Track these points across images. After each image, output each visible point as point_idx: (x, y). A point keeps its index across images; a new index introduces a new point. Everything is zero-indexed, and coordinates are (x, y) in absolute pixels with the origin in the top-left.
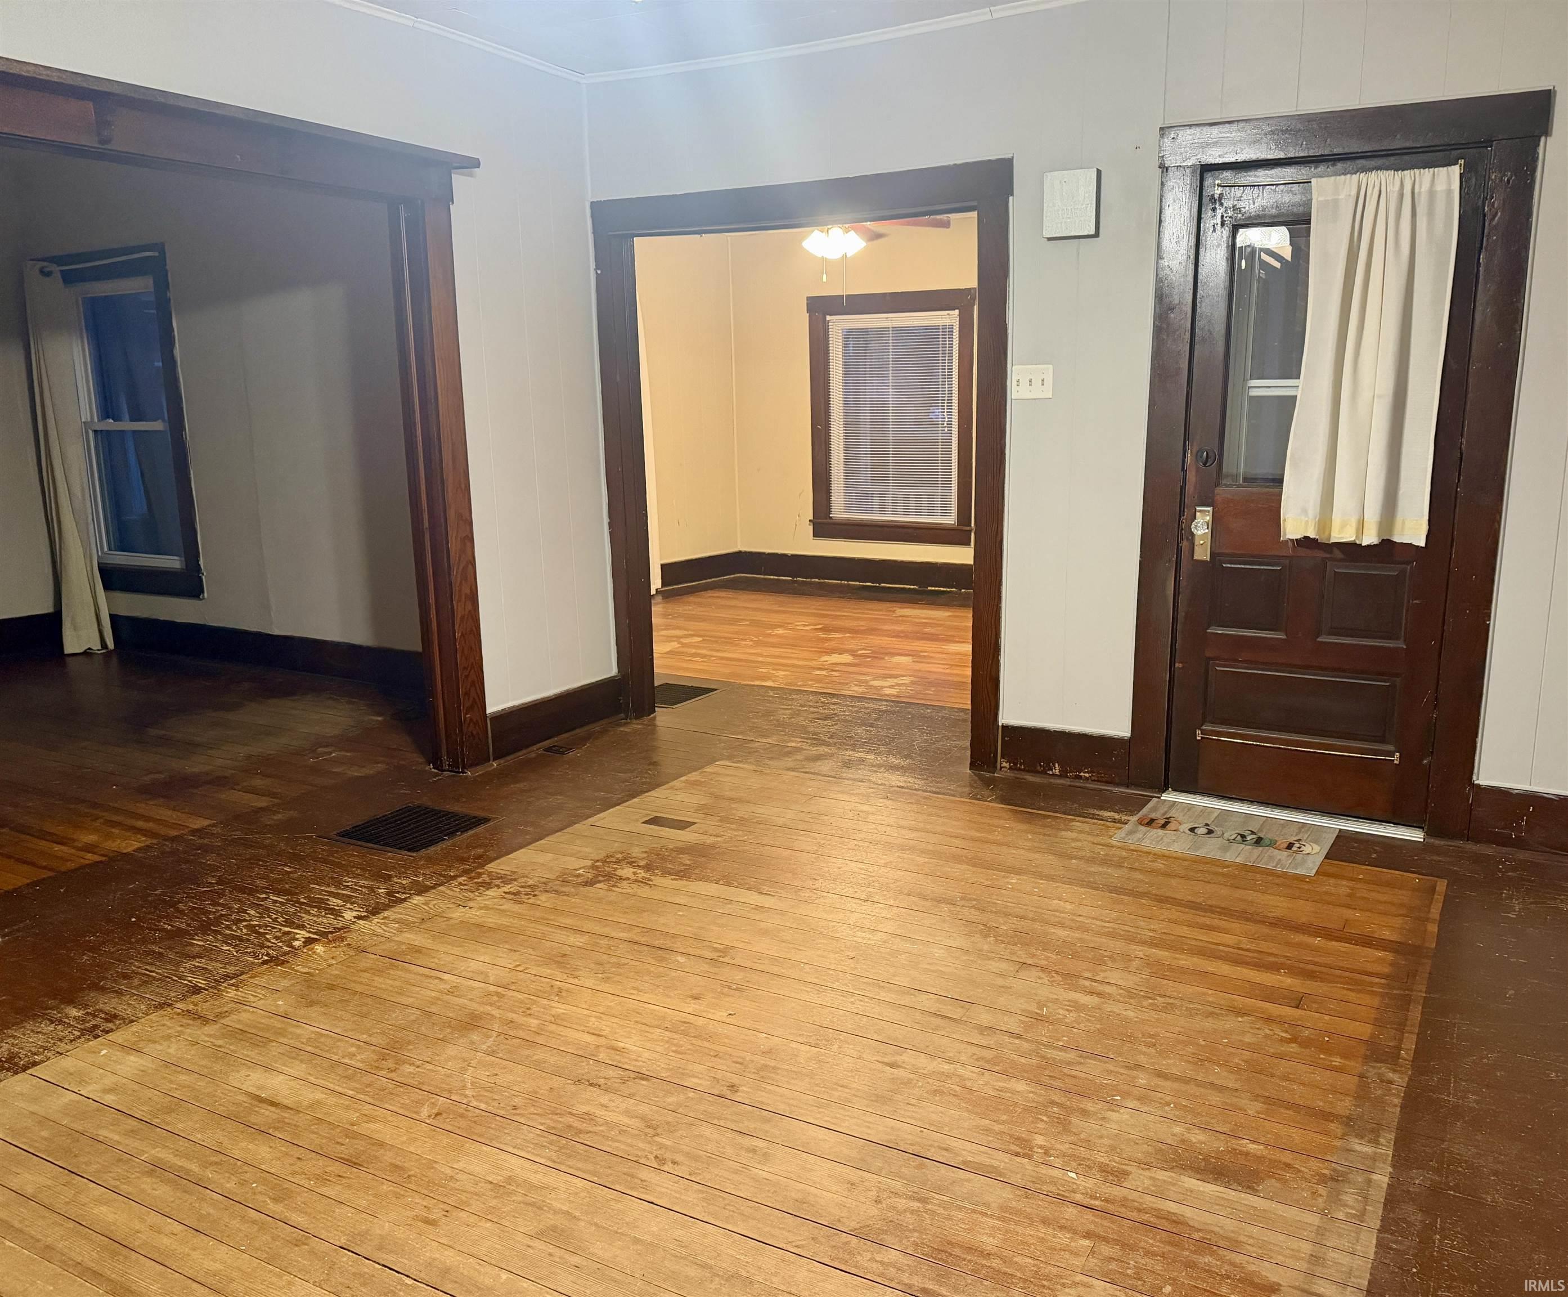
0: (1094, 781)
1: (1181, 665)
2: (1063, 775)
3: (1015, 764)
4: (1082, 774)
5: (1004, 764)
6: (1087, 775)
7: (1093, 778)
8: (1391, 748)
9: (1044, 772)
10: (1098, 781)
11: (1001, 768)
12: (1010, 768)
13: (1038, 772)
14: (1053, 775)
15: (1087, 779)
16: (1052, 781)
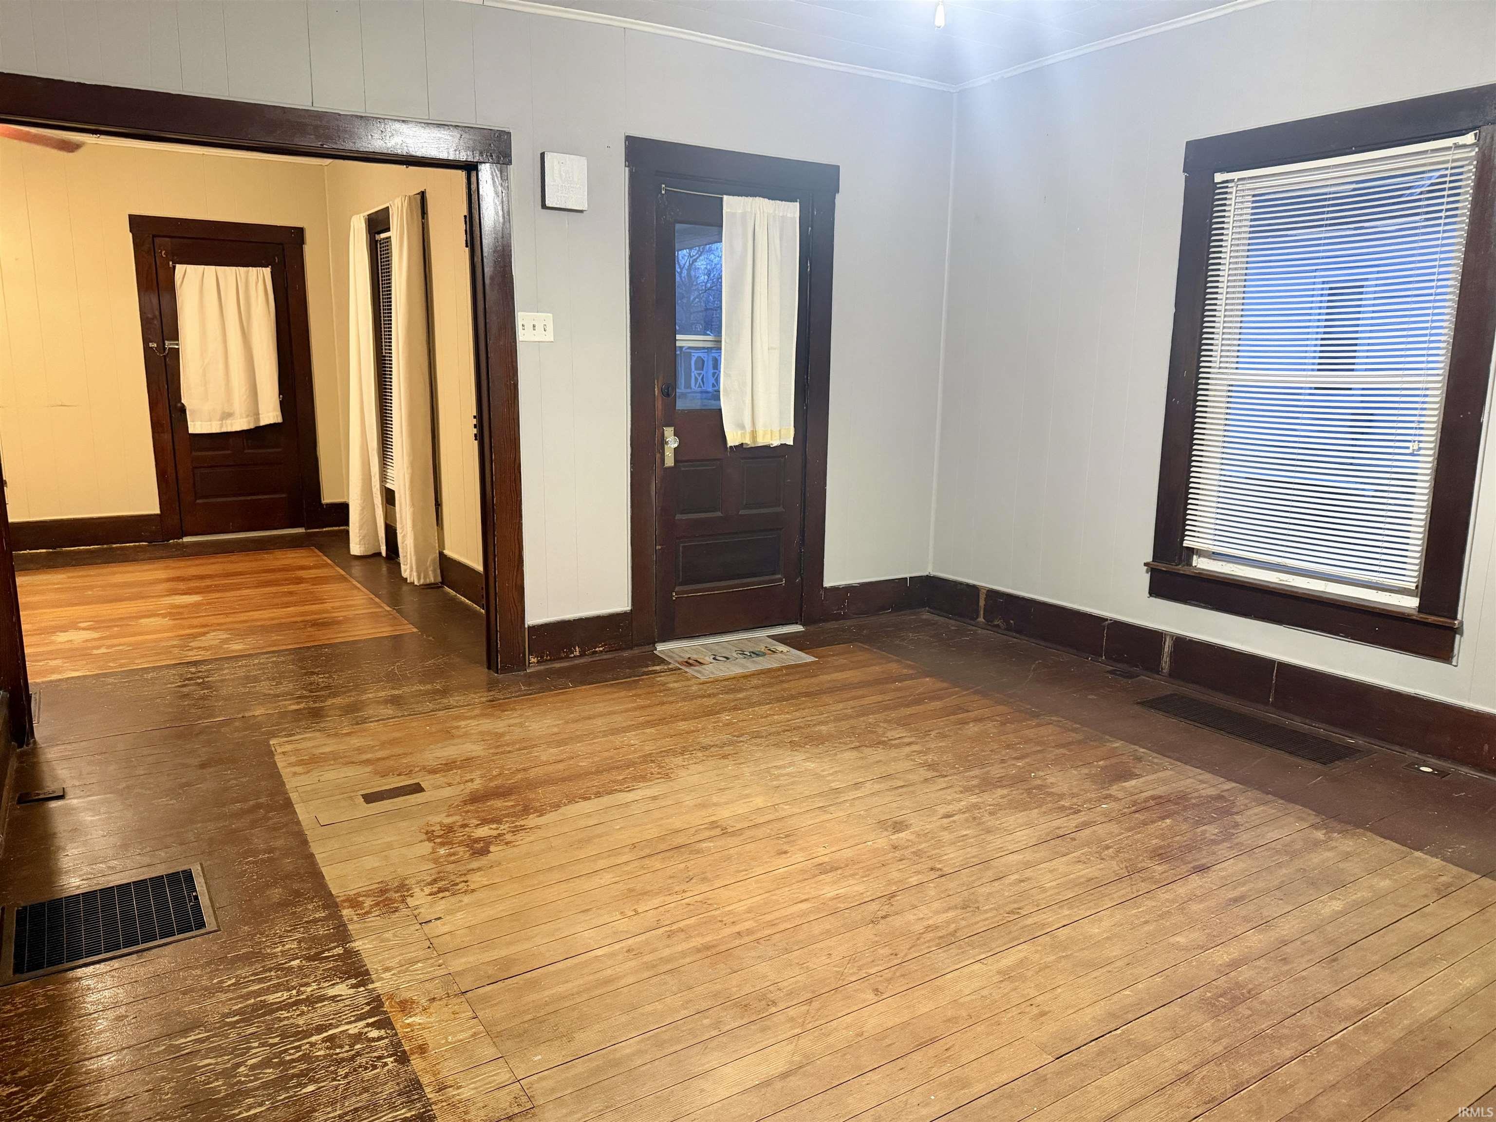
0: (607, 652)
1: (660, 547)
2: (582, 655)
3: (542, 657)
4: (597, 649)
5: (533, 660)
6: (601, 649)
7: (606, 650)
8: (780, 576)
9: (567, 657)
10: (610, 651)
11: (529, 663)
12: (538, 662)
13: (562, 658)
14: (575, 656)
15: (601, 651)
16: (576, 662)
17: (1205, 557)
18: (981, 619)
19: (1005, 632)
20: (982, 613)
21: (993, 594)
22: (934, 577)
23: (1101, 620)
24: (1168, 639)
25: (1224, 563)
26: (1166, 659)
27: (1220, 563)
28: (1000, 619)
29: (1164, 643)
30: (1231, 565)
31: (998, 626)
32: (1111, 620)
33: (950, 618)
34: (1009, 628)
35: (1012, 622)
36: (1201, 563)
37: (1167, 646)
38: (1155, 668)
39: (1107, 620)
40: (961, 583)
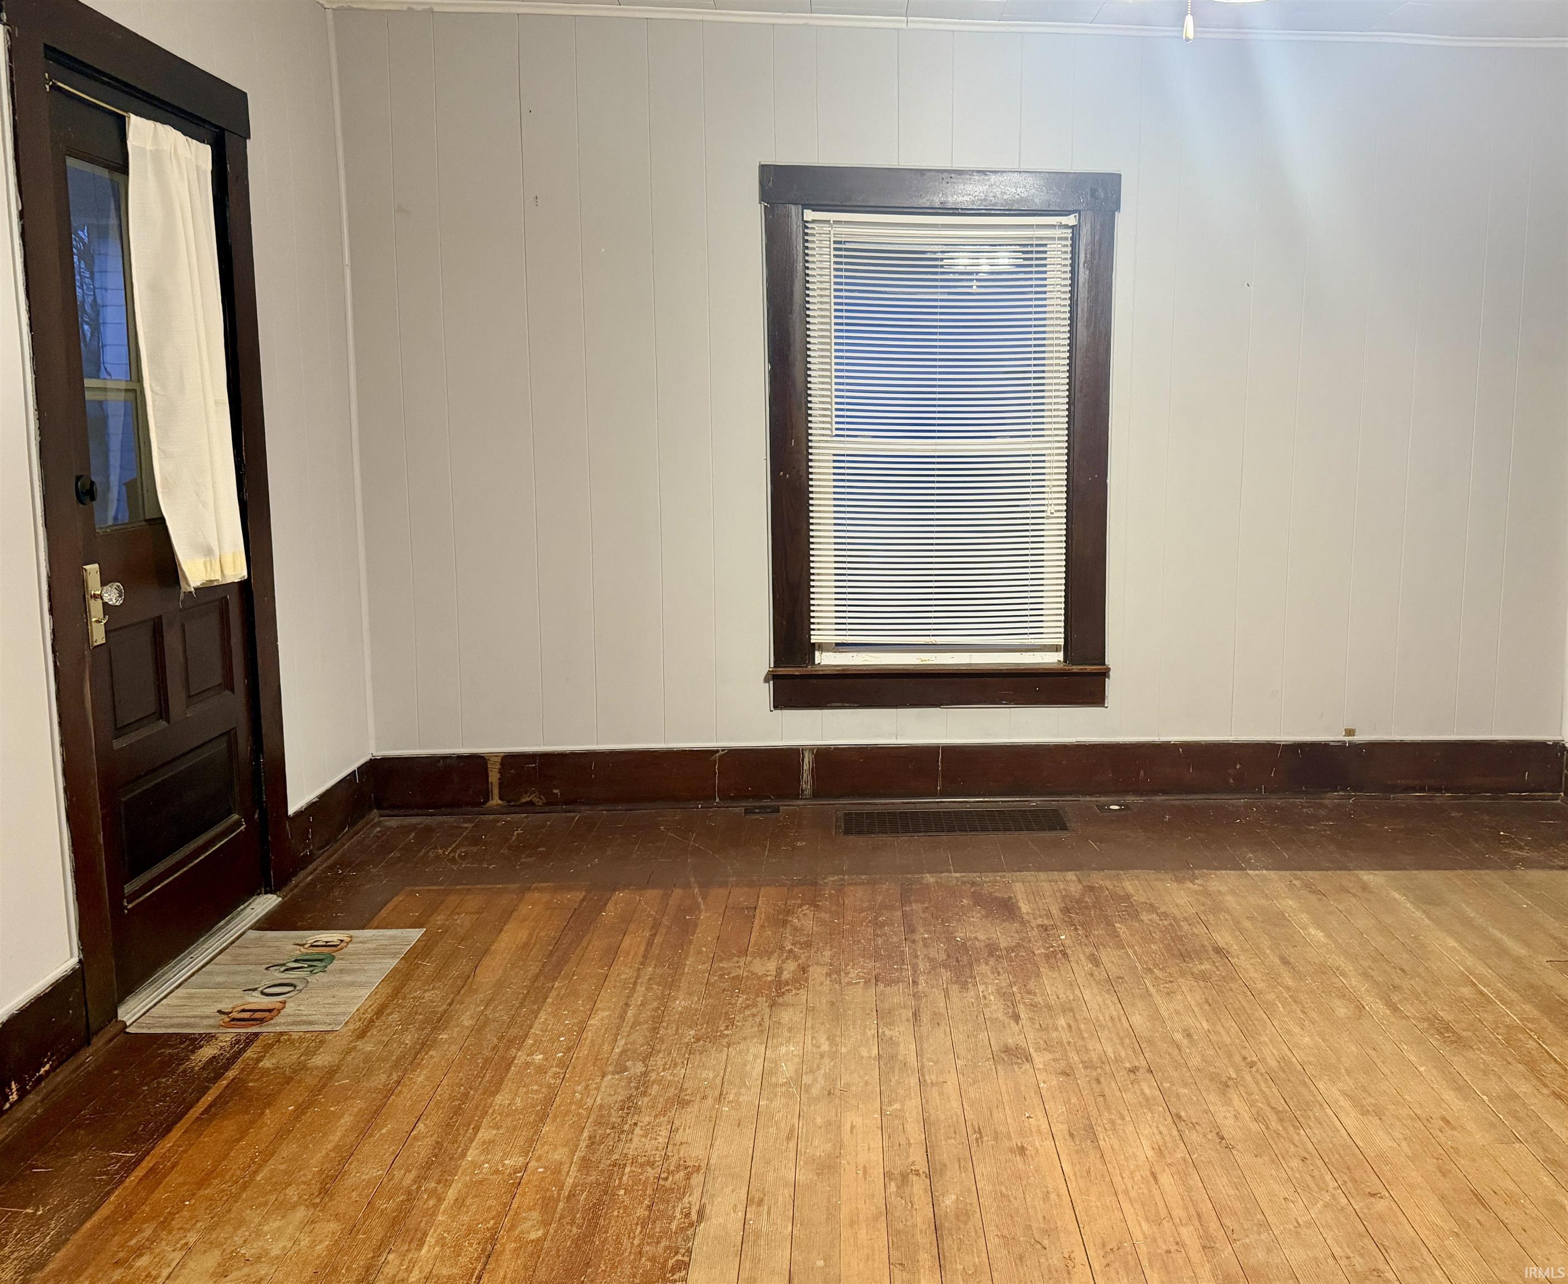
8: (238, 816)
17: (828, 651)
18: (495, 801)
19: (547, 809)
20: (496, 792)
21: (512, 761)
22: (385, 760)
23: (712, 752)
24: (806, 755)
25: (855, 654)
26: (806, 776)
27: (850, 654)
28: (534, 792)
29: (803, 760)
30: (864, 654)
31: (531, 803)
32: (723, 750)
33: (431, 815)
34: (552, 802)
35: (555, 791)
36: (825, 659)
37: (806, 760)
38: (796, 794)
39: (718, 751)
40: (445, 758)
